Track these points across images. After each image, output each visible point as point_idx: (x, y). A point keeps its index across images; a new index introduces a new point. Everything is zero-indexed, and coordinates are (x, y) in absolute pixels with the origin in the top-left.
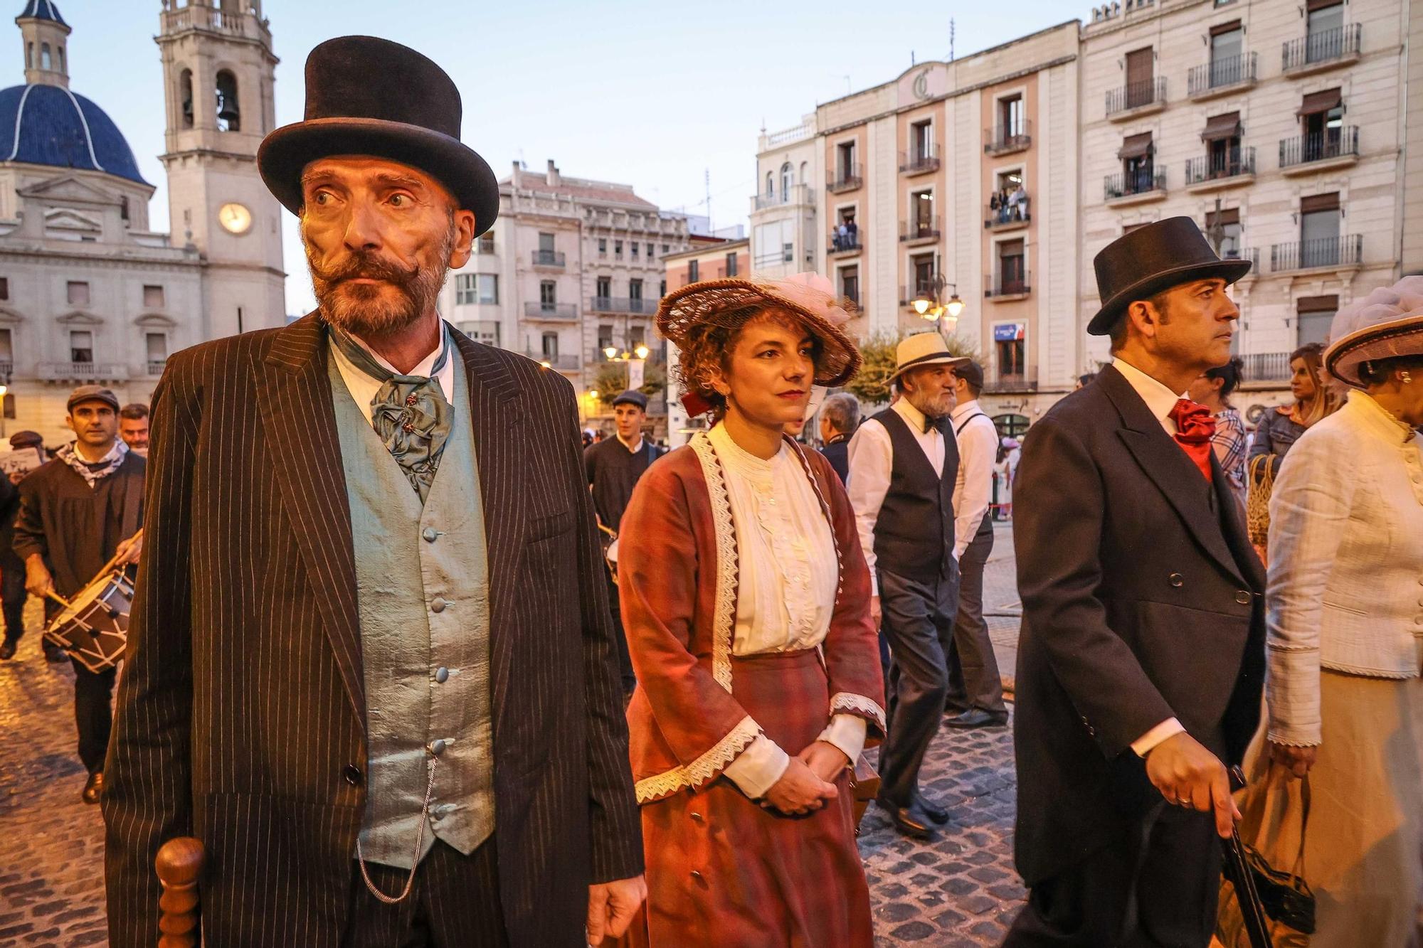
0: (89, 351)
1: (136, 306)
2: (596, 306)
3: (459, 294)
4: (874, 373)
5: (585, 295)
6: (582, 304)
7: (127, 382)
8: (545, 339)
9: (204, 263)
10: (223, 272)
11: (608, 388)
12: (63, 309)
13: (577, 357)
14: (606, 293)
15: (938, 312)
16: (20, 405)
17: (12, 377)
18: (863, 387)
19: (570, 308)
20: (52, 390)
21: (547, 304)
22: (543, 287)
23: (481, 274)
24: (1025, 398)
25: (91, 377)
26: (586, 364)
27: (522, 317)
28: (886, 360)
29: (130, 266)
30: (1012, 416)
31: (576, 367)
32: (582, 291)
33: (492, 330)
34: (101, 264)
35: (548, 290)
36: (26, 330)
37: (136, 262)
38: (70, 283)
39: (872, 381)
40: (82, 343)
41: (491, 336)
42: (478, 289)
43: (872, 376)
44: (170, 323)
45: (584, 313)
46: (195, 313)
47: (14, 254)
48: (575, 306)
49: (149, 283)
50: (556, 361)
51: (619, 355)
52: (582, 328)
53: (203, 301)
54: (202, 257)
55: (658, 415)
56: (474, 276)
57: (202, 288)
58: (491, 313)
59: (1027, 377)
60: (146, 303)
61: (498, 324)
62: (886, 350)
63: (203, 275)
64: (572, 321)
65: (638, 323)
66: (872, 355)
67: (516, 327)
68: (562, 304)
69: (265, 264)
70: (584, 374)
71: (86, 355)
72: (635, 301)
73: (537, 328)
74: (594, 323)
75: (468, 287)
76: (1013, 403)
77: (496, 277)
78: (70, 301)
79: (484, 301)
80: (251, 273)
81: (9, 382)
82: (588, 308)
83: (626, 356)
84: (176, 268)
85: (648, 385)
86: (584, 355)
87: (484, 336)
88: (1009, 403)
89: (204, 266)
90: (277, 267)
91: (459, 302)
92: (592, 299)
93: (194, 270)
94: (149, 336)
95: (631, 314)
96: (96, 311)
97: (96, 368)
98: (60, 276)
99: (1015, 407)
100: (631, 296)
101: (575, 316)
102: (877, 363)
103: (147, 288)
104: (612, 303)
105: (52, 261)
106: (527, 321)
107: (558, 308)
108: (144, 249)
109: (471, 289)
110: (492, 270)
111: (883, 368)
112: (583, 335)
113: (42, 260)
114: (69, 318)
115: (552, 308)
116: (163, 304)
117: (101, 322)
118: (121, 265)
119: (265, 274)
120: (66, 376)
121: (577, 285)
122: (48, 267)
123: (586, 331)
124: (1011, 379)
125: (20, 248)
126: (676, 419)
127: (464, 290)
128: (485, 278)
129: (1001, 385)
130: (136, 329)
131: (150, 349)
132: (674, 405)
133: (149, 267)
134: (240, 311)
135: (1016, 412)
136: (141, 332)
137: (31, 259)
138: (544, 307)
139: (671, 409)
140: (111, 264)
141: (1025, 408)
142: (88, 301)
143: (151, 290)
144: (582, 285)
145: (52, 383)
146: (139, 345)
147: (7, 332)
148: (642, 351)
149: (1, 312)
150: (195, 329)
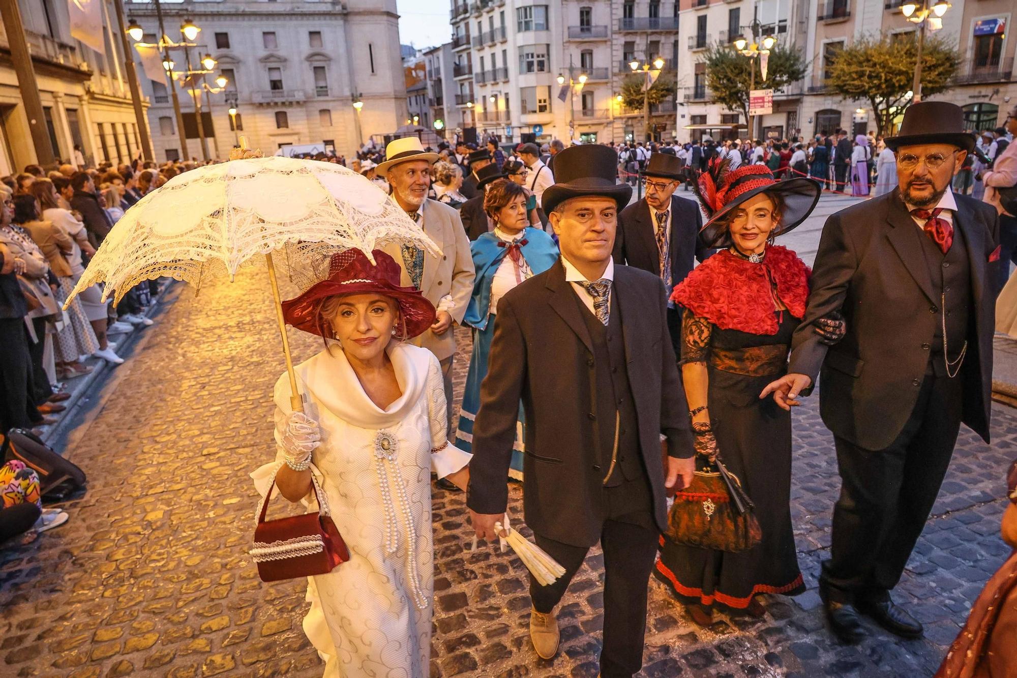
0: (280, 81)
1: (306, 48)
2: (622, 26)
3: (520, 23)
4: (856, 72)
5: (614, 17)
6: (612, 25)
7: (305, 102)
8: (583, 55)
9: (345, 12)
10: (358, 18)
11: (631, 94)
12: (263, 53)
13: (607, 69)
14: (631, 15)
15: (924, 14)
16: (245, 121)
17: (238, 102)
18: (845, 85)
19: (602, 29)
20: (262, 111)
21: (585, 27)
22: (582, 13)
23: (535, 6)
24: (996, 88)
25: (283, 100)
26: (614, 75)
27: (566, 39)
28: (868, 61)
29: (300, 18)
30: (980, 105)
31: (607, 77)
32: (612, 14)
33: (544, 52)
34: (282, 18)
35: (585, 15)
36: (242, 69)
37: (303, 15)
38: (264, 33)
39: (854, 79)
40: (276, 76)
41: (543, 56)
42: (533, 19)
43: (854, 75)
44: (328, 59)
45: (613, 33)
46: (342, 50)
47: (230, 15)
48: (606, 27)
49: (312, 30)
50: (591, 73)
51: (640, 67)
52: (612, 45)
53: (346, 41)
54: (344, 8)
55: (669, 113)
56: (530, 8)
57: (345, 31)
58: (543, 37)
59: (1002, 67)
60: (311, 45)
61: (548, 45)
62: (869, 52)
63: (346, 21)
64: (604, 39)
65: (654, 38)
66: (856, 56)
67: (561, 47)
68: (596, 26)
69: (384, 10)
70: (612, 82)
71: (279, 84)
72: (653, 19)
73: (577, 47)
74: (620, 40)
75: (526, 17)
76: (983, 93)
77: (547, 7)
78: (266, 47)
79: (538, 27)
80: (376, 17)
81: (237, 106)
82: (616, 28)
83: (646, 67)
84: (328, 17)
85: (662, 90)
86: (612, 67)
87: (538, 56)
88: (980, 92)
89: (346, 15)
90: (392, 11)
91: (519, 30)
92: (619, 20)
93: (339, 17)
94: (315, 68)
95: (650, 31)
96: (282, 53)
97: (285, 94)
98: (257, 28)
99: (984, 96)
100: (650, 15)
101: (606, 36)
102: (860, 63)
103: (311, 33)
104: (635, 22)
105: (252, 18)
106: (569, 42)
107: (593, 29)
108: (307, 5)
109: (528, 19)
110: (544, 3)
111: (865, 68)
112: (612, 50)
113: (246, 18)
114: (266, 59)
115: (589, 30)
116: (322, 46)
117: (285, 60)
118: (294, 17)
119: (385, 17)
120: (268, 100)
121: (608, 9)
122: (251, 23)
123: (614, 47)
124: (985, 71)
125: (233, 10)
126: (683, 116)
127: (523, 21)
128: (539, 9)
129: (974, 76)
130: (307, 64)
131: (316, 79)
132: (682, 104)
133: (311, 18)
134: (370, 46)
135: (986, 100)
136: (310, 65)
137: (240, 18)
138: (582, 30)
139: (679, 108)
140: (288, 18)
141: (995, 96)
142: (276, 46)
143: (314, 34)
144: (611, 9)
145: (261, 104)
146: (310, 76)
147: (232, 71)
148: (659, 63)
149: (226, 56)
150: (343, 62)
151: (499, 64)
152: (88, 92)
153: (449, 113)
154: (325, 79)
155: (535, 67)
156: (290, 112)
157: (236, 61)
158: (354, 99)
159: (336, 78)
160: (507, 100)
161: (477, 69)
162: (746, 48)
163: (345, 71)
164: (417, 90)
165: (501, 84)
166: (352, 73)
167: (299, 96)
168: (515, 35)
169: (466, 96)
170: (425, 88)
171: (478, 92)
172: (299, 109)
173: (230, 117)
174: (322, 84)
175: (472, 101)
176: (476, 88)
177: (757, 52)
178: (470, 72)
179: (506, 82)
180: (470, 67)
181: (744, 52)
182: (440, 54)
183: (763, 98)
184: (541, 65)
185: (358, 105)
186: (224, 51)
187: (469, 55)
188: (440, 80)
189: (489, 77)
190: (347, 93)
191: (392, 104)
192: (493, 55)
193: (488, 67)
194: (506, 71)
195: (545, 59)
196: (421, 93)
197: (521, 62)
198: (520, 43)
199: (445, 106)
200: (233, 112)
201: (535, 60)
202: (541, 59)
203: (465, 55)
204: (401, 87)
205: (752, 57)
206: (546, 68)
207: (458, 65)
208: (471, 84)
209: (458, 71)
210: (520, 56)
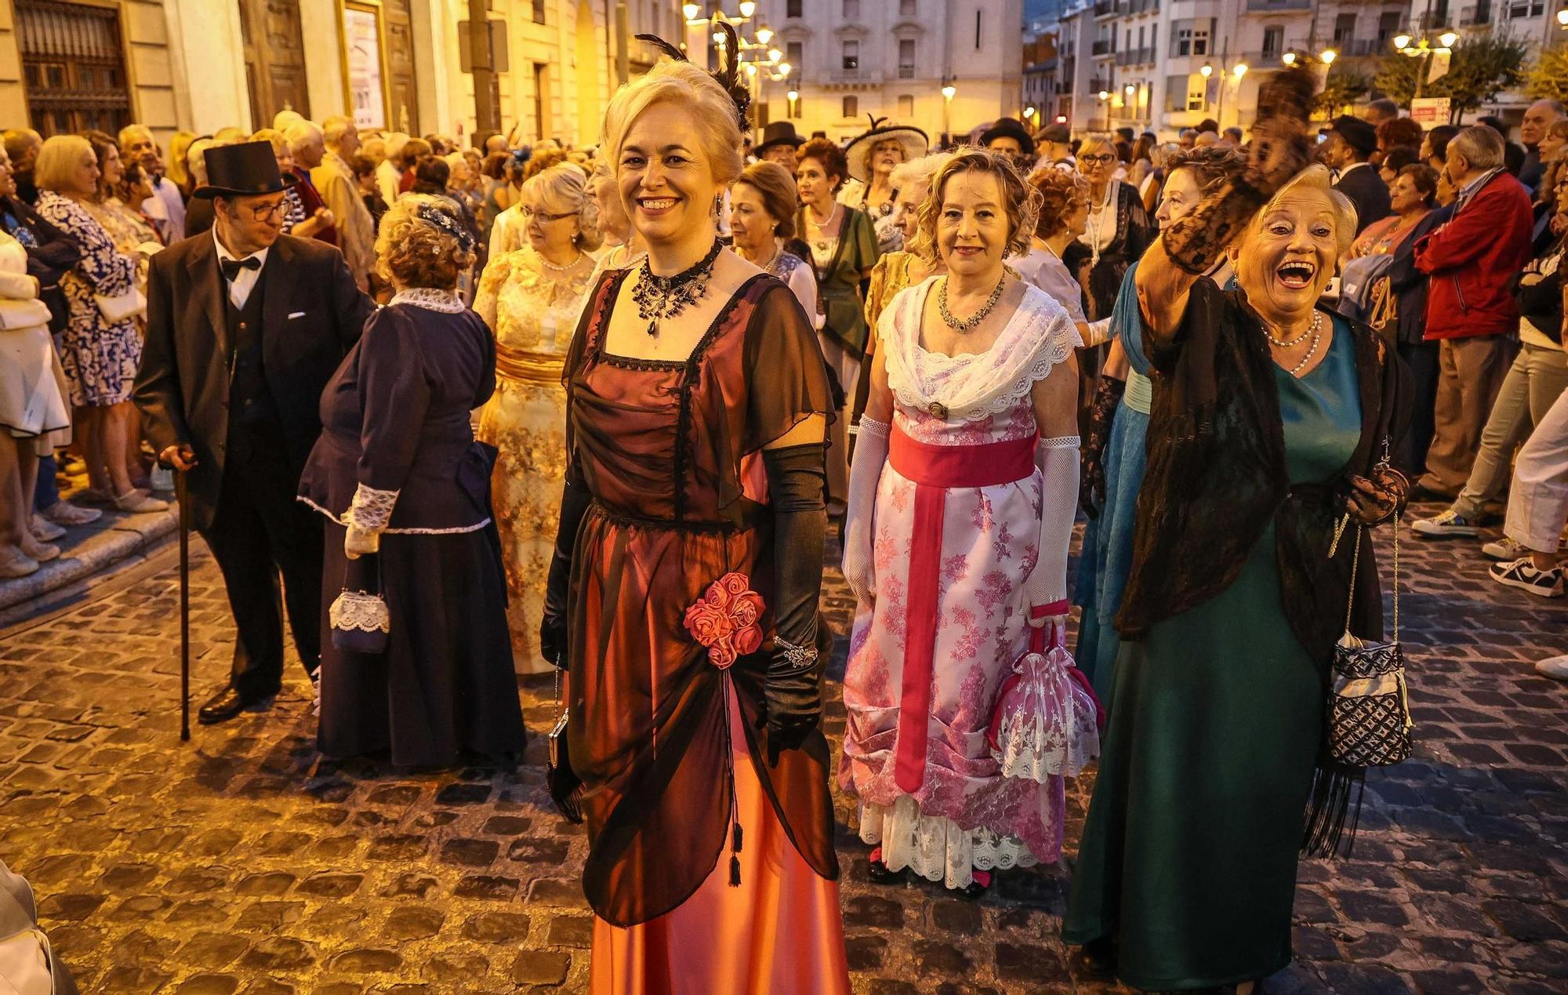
0: (856, 59)
1: (894, 16)
7: (882, 85)
8: (1268, 33)
12: (839, 22)
16: (805, 109)
17: (802, 84)
20: (828, 96)
25: (856, 82)
27: (1243, 10)
33: (1207, 27)
36: (813, 42)
40: (851, 52)
41: (1205, 34)
44: (919, 30)
45: (1321, 1)
46: (940, 20)
52: (1315, 19)
53: (948, 7)
58: (1208, 8)
60: (901, 12)
61: (1214, 21)
64: (1303, 11)
67: (1234, 22)
71: (853, 63)
73: (1260, 21)
74: (1331, 12)
78: (845, 15)
81: (799, 89)
87: (1197, 34)
94: (902, 42)
96: (864, 22)
97: (860, 74)
106: (1247, 15)
112: (1316, 23)
114: (844, 30)
116: (914, 13)
117: (866, 32)
120: (837, 82)
123: (1319, 20)
130: (892, 36)
131: (901, 56)
134: (979, 13)
136: (896, 38)
142: (857, 14)
145: (827, 87)
146: (893, 52)
147: (799, 45)
149: (796, 27)
150: (940, 33)
151: (1147, 43)
153: (1079, 104)
154: (912, 56)
155: (1192, 49)
156: (861, 96)
157: (807, 33)
158: (946, 82)
159: (927, 55)
160: (1150, 92)
161: (1121, 47)
162: (1413, 45)
163: (939, 48)
164: (1044, 71)
165: (1146, 70)
166: (948, 46)
167: (876, 77)
168: (1169, 5)
169: (1103, 82)
170: (1053, 68)
171: (1120, 76)
172: (873, 94)
173: (789, 102)
174: (907, 62)
175: (1111, 91)
176: (1118, 71)
177: (1428, 51)
178: (1113, 50)
179: (1152, 67)
180: (1114, 42)
181: (1411, 52)
182: (1079, 22)
183: (1433, 107)
184: (1200, 47)
185: (949, 92)
186: (795, 20)
187: (1115, 26)
188: (1072, 60)
189: (1135, 58)
190: (938, 74)
191: (997, 89)
192: (1142, 29)
193: (1134, 45)
194: (1154, 50)
195: (1207, 39)
196: (1049, 74)
197: (1172, 40)
198: (1174, 16)
199: (1075, 94)
200: (793, 96)
201: (1193, 40)
202: (1201, 38)
203: (1110, 26)
204: (1015, 67)
205: (1419, 59)
206: (1207, 51)
207: (1100, 39)
208: (1112, 66)
209: (1099, 48)
210: (1173, 33)
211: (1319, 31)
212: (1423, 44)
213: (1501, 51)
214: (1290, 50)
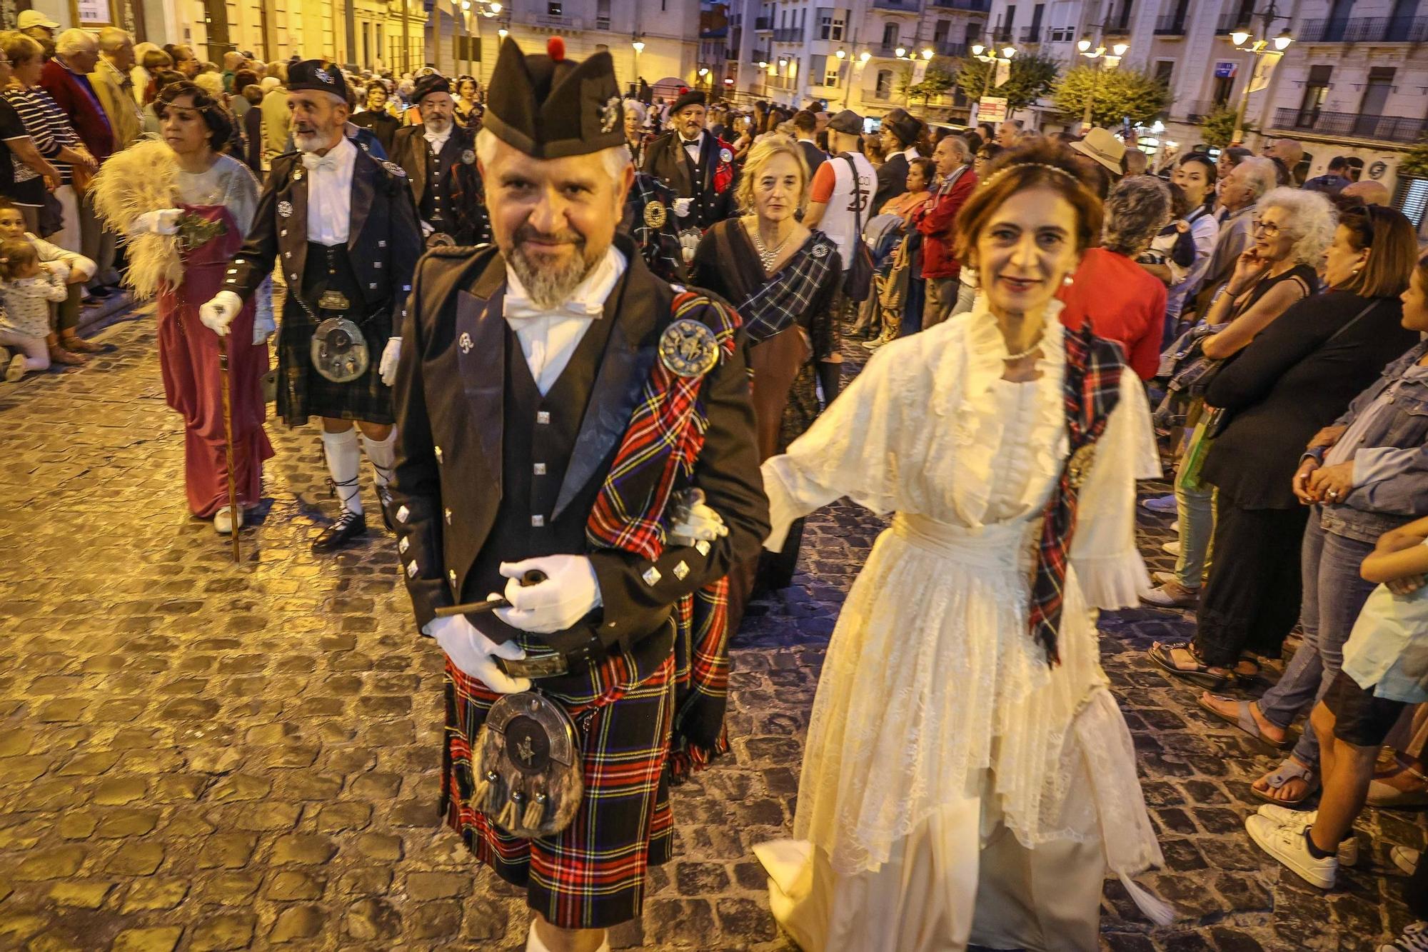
0: (559, 5)
7: (582, 33)
15: (1100, 51)
17: (512, 25)
20: (534, 36)
25: (559, 27)
27: (870, 7)
33: (843, 18)
41: (841, 23)
45: (927, 8)
51: (907, 55)
52: (922, 21)
61: (849, 12)
64: (914, 14)
67: (863, 16)
73: (882, 18)
81: (509, 26)
82: (931, 3)
83: (913, 56)
87: (836, 22)
97: (563, 20)
101: (917, 11)
106: (873, 11)
107: (903, 1)
112: (921, 28)
115: (899, 2)
120: (543, 25)
123: (925, 25)
131: (600, 8)
145: (535, 28)
148: (928, 54)
151: (798, 25)
152: (389, 10)
153: (743, 70)
154: (609, 10)
155: (831, 34)
158: (637, 37)
159: (621, 11)
160: (798, 66)
161: (778, 25)
162: (985, 53)
163: (632, 3)
164: (717, 37)
165: (796, 47)
166: (639, 8)
167: (577, 24)
169: (762, 53)
170: (724, 36)
171: (776, 50)
172: (574, 40)
174: (604, 15)
175: (768, 62)
176: (774, 45)
177: (995, 59)
178: (772, 27)
180: (773, 20)
181: (984, 59)
183: (994, 105)
184: (837, 32)
185: (639, 46)
187: (774, 6)
188: (739, 30)
189: (788, 35)
190: (630, 29)
191: (678, 48)
192: (795, 11)
193: (788, 25)
194: (802, 30)
195: (843, 27)
196: (720, 40)
197: (817, 24)
198: (819, 4)
199: (740, 61)
201: (833, 26)
202: (838, 26)
204: (694, 31)
205: (988, 65)
206: (842, 38)
207: (762, 16)
208: (771, 40)
209: (761, 23)
210: (818, 18)
211: (924, 31)
212: (992, 53)
213: (1044, 66)
214: (902, 45)
